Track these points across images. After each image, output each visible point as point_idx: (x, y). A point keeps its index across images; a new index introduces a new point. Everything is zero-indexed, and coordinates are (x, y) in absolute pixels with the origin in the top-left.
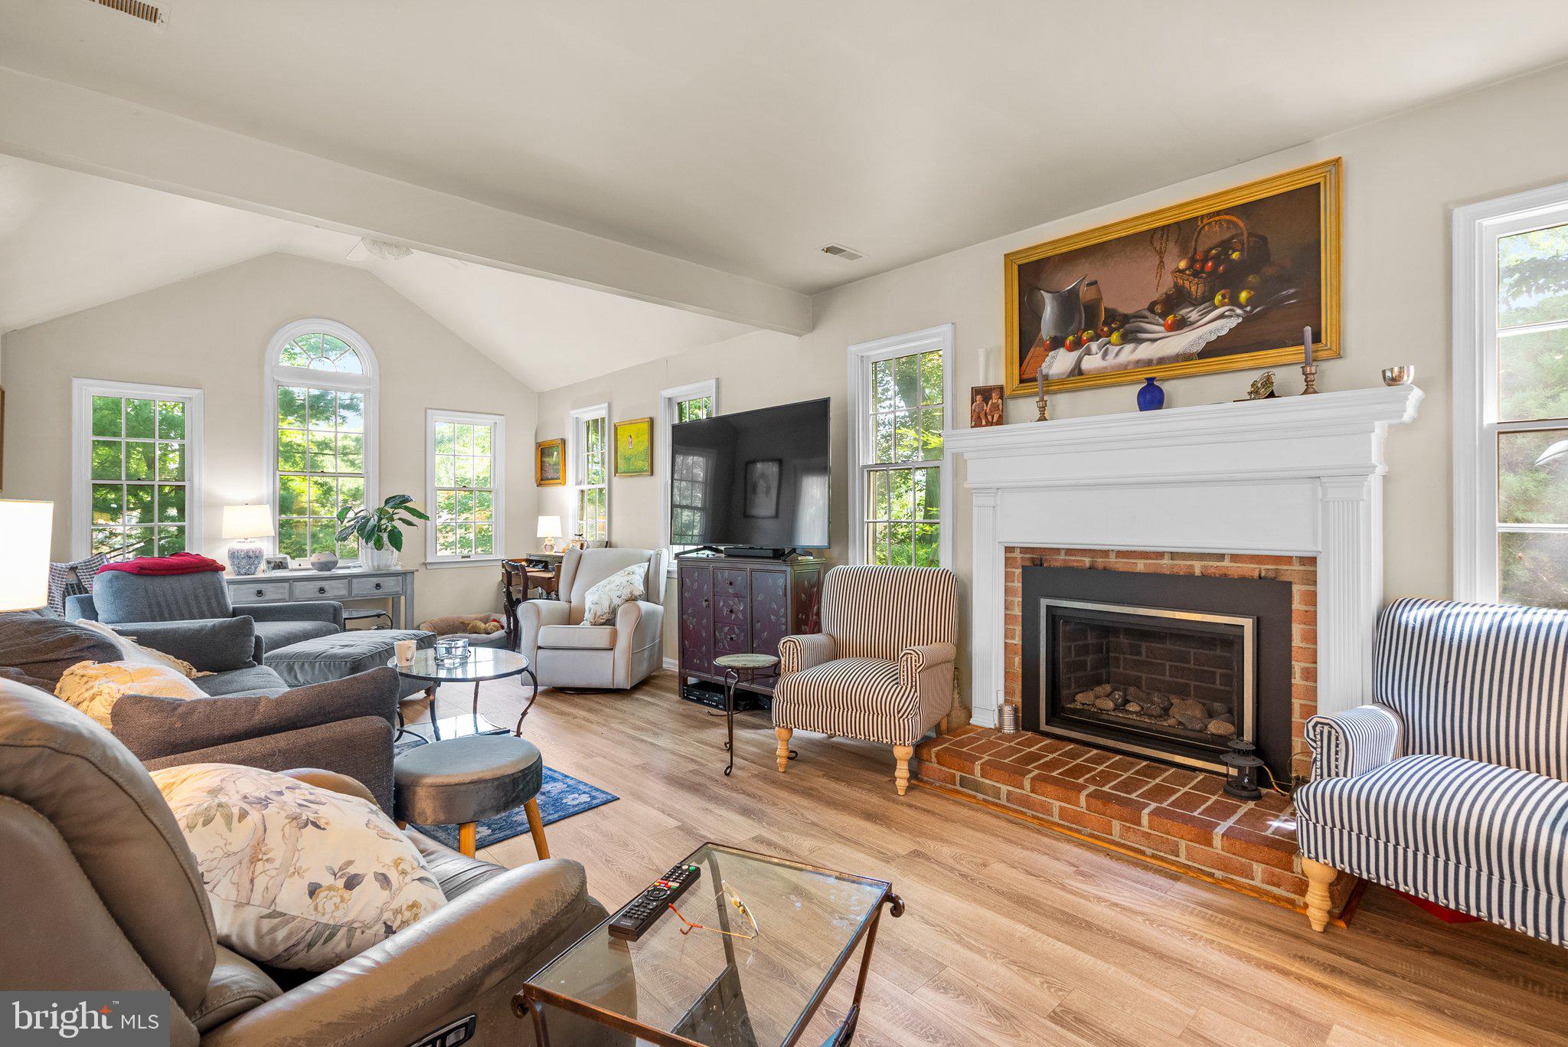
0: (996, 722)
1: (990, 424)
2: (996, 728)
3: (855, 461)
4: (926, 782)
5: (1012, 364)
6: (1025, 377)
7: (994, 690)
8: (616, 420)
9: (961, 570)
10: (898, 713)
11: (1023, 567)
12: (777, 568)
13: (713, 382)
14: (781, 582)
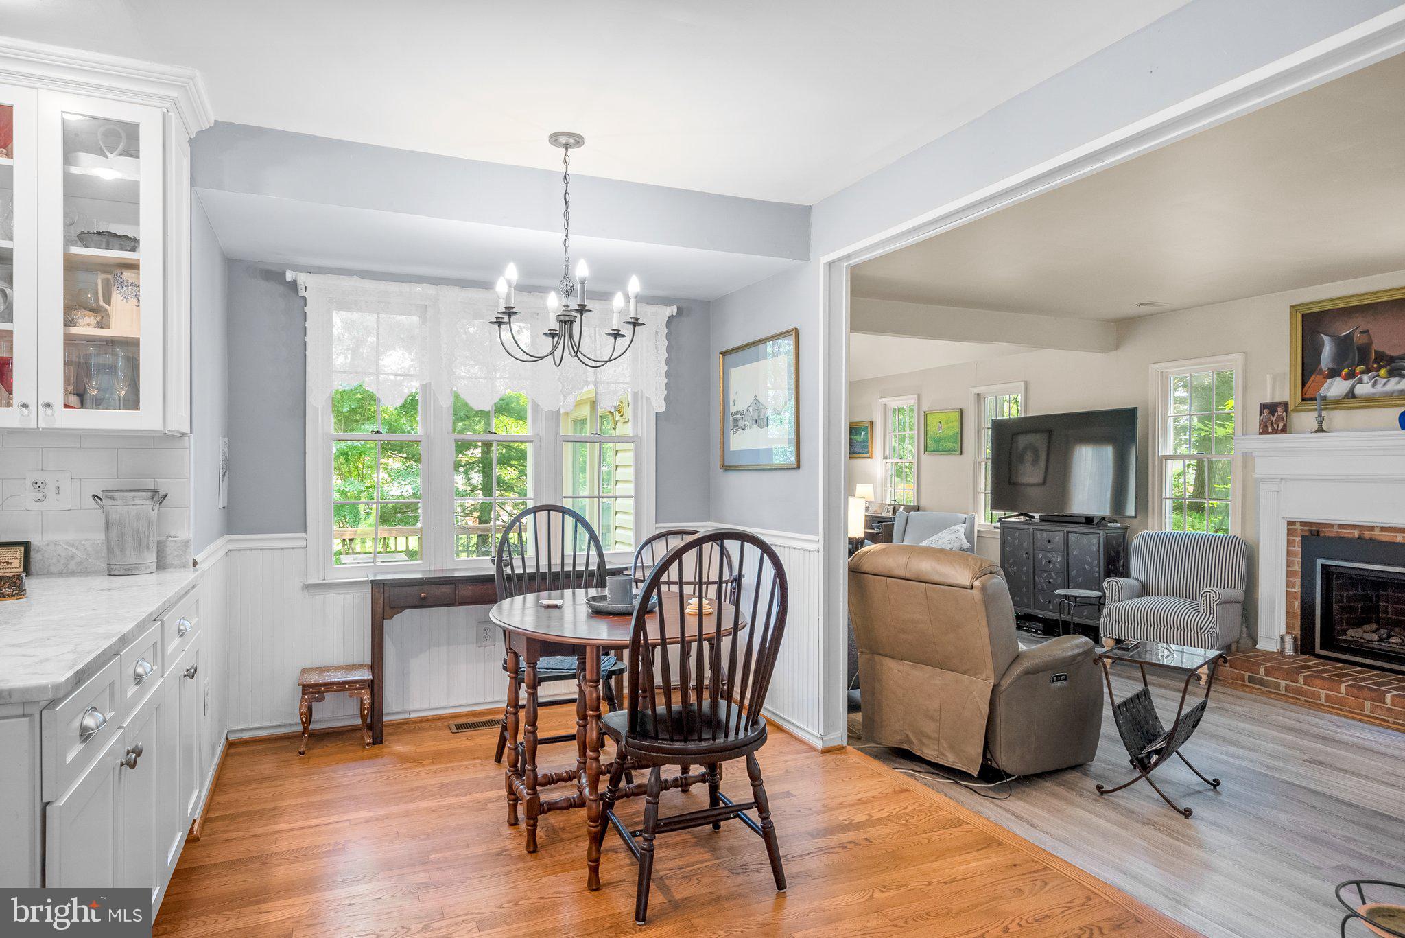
0: (1279, 648)
1: (1275, 432)
2: (1278, 652)
3: (1154, 453)
4: (1220, 680)
5: (1295, 386)
6: (1306, 396)
7: (1277, 623)
8: (925, 408)
9: (1249, 536)
10: (1201, 630)
11: (1302, 536)
12: (1092, 531)
13: (1023, 384)
14: (1095, 541)
